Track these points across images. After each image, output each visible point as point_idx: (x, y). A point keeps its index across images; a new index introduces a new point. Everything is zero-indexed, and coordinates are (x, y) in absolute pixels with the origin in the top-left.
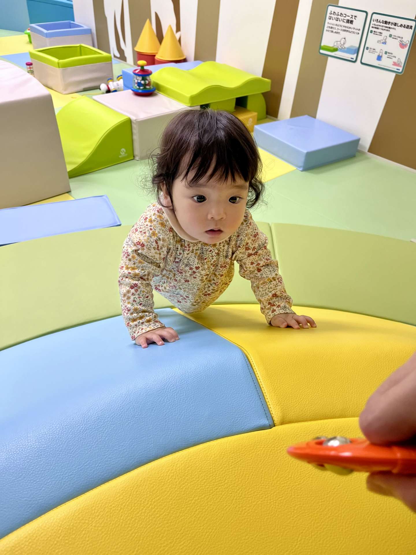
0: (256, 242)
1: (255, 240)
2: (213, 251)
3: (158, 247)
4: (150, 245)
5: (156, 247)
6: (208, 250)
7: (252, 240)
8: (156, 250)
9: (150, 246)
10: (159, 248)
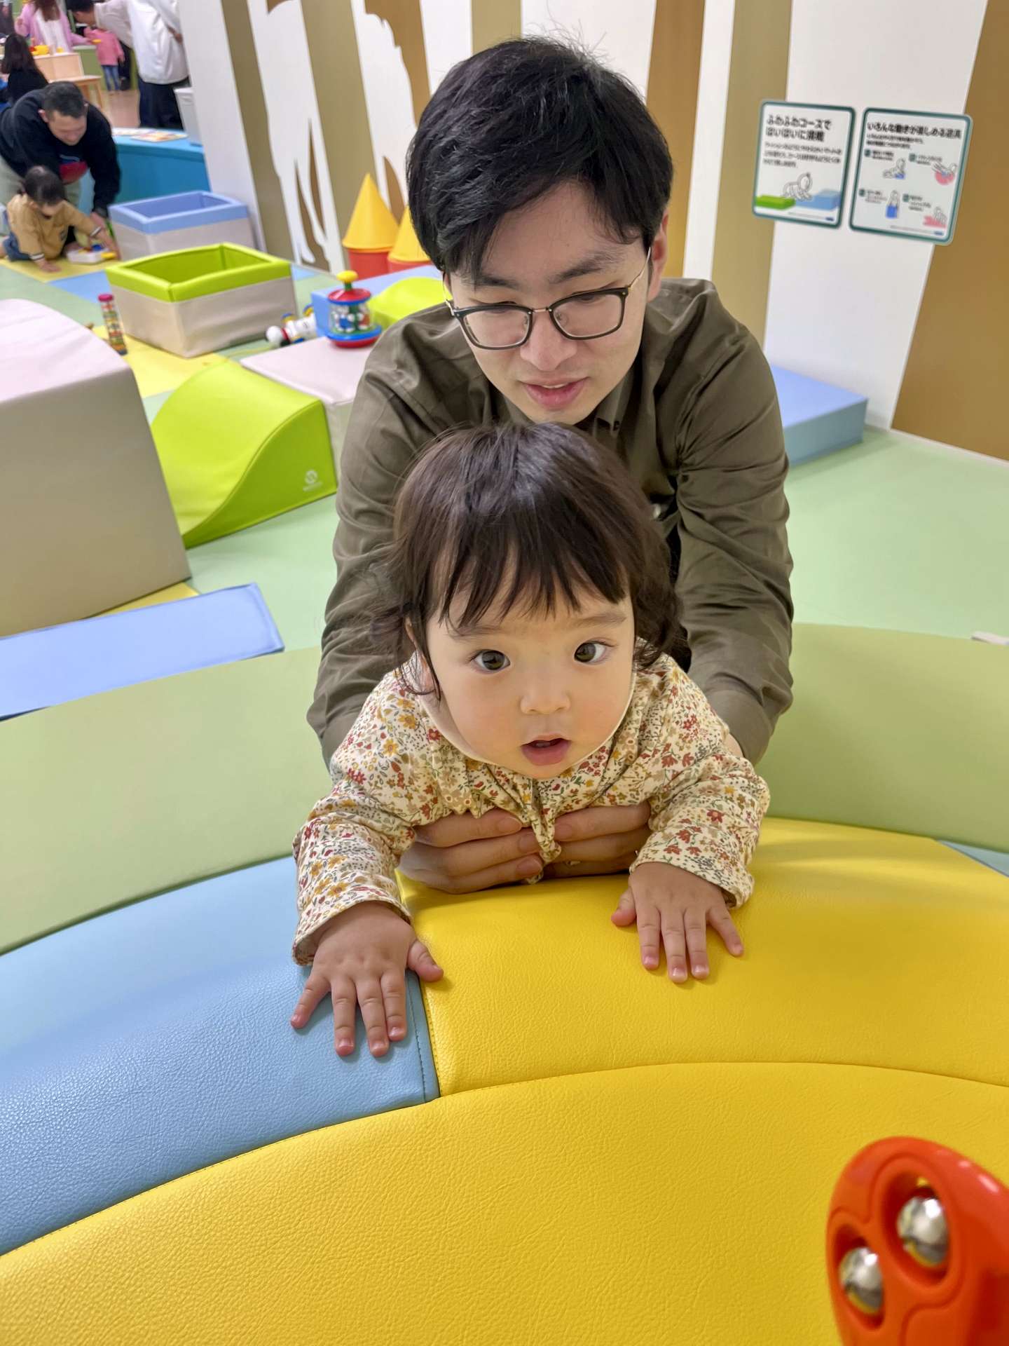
0: (689, 742)
1: (686, 737)
2: (565, 786)
3: (401, 779)
4: (379, 777)
5: (396, 779)
6: (550, 786)
7: (681, 736)
8: (396, 787)
9: (378, 780)
10: (406, 782)
